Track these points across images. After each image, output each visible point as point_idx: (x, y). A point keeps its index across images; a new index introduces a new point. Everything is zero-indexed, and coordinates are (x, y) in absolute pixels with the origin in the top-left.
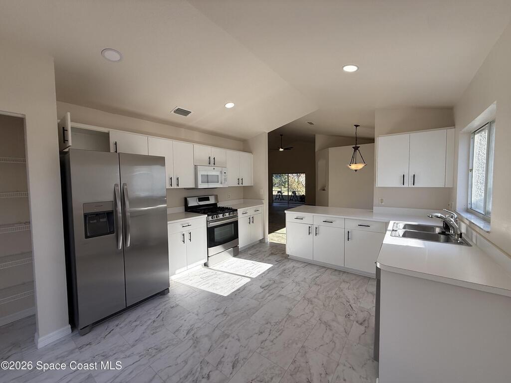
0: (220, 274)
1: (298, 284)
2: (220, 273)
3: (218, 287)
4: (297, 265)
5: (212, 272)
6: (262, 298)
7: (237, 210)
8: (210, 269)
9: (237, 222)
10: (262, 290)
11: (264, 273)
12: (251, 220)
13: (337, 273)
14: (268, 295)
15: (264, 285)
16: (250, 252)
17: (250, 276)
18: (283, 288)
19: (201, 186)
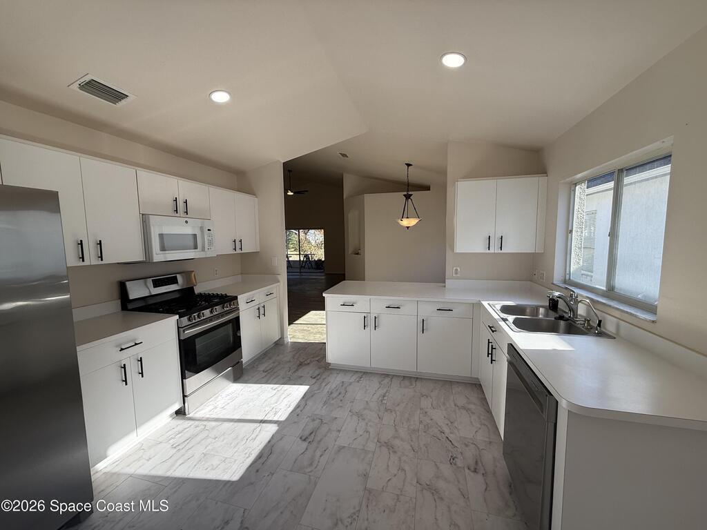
0: (213, 428)
1: (360, 416)
2: (214, 424)
3: (215, 462)
4: (347, 378)
5: (197, 426)
6: (311, 464)
7: (236, 298)
8: (190, 419)
9: (237, 319)
10: (305, 444)
11: (298, 406)
12: (261, 312)
13: (407, 382)
14: (318, 453)
15: (307, 433)
16: (262, 368)
17: (276, 419)
18: (339, 431)
19: (158, 256)
